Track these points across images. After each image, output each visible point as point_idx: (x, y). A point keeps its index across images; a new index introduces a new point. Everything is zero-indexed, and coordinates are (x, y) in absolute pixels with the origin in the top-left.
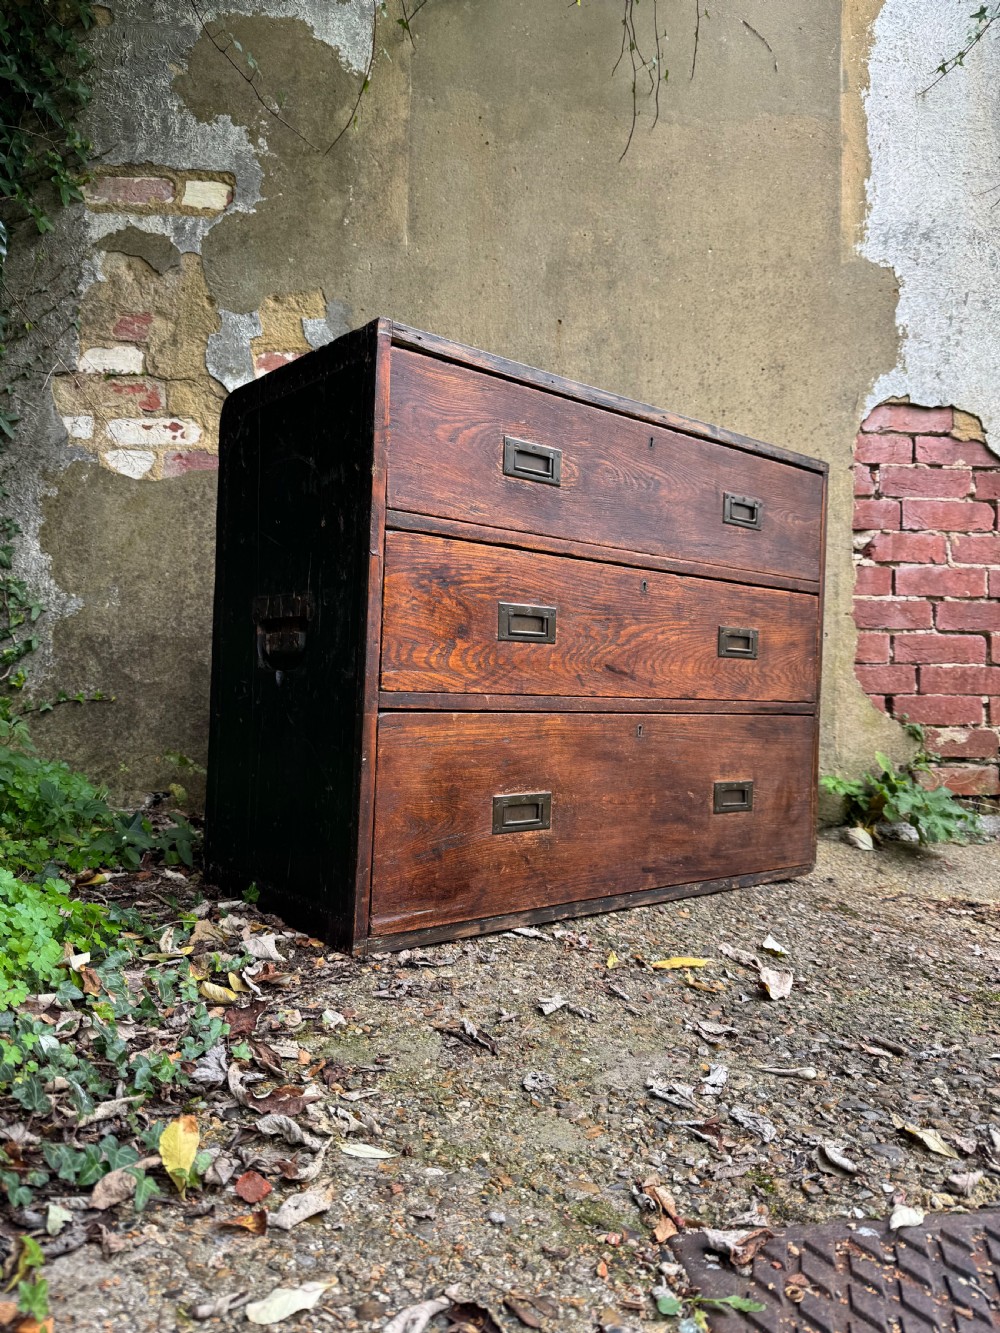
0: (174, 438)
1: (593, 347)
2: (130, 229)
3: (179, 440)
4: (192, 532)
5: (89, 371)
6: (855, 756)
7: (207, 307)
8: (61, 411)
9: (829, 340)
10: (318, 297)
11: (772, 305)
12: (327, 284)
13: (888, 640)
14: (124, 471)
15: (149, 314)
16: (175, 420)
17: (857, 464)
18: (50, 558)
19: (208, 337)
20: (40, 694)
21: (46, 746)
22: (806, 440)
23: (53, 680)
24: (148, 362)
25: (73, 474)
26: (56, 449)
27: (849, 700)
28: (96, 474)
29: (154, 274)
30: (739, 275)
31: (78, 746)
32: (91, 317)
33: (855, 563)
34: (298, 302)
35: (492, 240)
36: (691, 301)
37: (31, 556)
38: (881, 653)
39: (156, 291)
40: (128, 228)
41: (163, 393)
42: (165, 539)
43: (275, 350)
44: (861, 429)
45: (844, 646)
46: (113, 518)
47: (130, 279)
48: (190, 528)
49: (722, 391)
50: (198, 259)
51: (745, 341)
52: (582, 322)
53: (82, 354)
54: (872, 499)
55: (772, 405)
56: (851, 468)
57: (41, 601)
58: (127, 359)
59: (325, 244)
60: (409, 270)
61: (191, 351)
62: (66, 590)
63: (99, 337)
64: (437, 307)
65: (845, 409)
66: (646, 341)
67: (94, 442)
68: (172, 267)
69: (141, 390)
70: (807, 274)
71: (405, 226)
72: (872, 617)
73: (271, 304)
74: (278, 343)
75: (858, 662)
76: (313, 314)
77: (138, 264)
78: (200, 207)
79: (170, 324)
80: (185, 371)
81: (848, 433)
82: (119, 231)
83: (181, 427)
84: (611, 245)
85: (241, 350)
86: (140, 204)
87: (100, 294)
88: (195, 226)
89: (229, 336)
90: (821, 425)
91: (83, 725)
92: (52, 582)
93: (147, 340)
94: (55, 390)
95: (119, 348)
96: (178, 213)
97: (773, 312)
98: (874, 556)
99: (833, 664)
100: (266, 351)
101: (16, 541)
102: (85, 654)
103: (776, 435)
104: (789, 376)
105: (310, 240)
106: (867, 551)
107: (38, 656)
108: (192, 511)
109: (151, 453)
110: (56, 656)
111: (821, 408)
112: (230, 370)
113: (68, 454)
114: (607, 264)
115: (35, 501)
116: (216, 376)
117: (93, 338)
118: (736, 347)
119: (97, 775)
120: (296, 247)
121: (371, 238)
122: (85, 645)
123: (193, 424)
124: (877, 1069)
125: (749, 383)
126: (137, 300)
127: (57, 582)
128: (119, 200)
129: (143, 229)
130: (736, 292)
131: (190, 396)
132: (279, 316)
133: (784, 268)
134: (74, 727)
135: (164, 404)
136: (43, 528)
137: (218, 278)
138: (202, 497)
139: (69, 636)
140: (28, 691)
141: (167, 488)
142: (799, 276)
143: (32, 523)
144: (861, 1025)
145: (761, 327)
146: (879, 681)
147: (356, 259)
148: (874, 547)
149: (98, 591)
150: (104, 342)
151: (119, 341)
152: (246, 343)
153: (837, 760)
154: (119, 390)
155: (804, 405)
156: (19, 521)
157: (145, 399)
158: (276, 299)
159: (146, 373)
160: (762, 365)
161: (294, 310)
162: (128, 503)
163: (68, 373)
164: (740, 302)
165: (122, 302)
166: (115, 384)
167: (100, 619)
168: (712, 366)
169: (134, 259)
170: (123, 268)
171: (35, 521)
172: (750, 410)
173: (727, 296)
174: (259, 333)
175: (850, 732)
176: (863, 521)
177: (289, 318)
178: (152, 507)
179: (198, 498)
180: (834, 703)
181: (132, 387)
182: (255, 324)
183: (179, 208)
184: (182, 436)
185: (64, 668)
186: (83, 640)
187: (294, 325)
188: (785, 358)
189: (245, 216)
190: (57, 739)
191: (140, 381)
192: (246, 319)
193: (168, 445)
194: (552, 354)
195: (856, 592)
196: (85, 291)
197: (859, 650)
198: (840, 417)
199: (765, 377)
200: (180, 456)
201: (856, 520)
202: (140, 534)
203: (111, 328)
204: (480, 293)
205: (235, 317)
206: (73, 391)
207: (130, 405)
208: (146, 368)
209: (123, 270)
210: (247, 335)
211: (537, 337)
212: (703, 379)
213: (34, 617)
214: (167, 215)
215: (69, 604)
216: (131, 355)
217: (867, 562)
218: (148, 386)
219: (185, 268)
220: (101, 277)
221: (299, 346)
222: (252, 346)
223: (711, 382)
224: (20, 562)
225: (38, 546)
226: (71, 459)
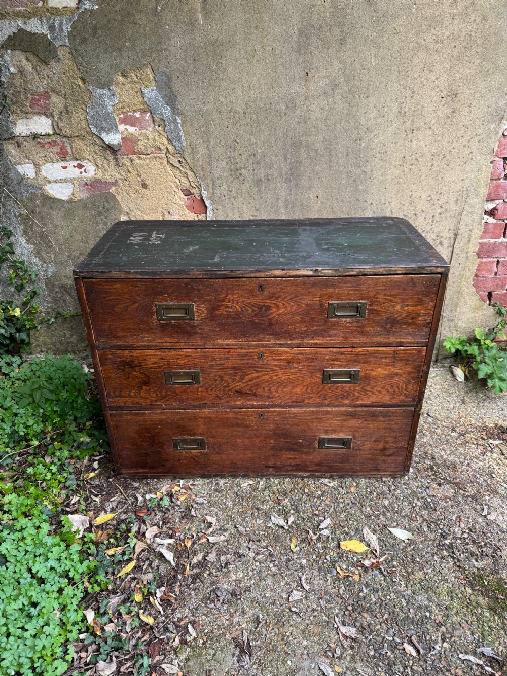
0: (81, 173)
1: (329, 91)
2: (21, 31)
3: (84, 174)
4: (103, 228)
5: (23, 135)
6: (465, 325)
7: (81, 84)
8: (14, 163)
9: (491, 71)
10: (149, 71)
11: (455, 47)
12: (153, 60)
13: (495, 264)
14: (59, 196)
15: (48, 93)
16: (79, 162)
17: (496, 159)
18: (32, 246)
19: (86, 107)
20: (47, 313)
21: (57, 336)
22: (464, 146)
23: (51, 307)
24: (55, 126)
25: (31, 200)
26: (18, 186)
27: (467, 297)
28: (43, 199)
29: (44, 64)
30: (434, 24)
31: (72, 336)
32: (14, 99)
33: (483, 221)
34: (137, 76)
35: (259, 12)
36: (398, 49)
37: (23, 247)
38: (490, 271)
39: (48, 76)
40: (19, 30)
41: (69, 145)
42: (89, 232)
43: (128, 111)
44: (503, 134)
45: (469, 270)
46: (59, 223)
47: (30, 69)
48: (101, 226)
49: (413, 116)
50: (68, 50)
51: (433, 77)
52: (322, 73)
53: (16, 124)
54: (502, 180)
55: (445, 123)
56: (491, 163)
57: (34, 269)
58: (42, 125)
59: (148, 29)
60: (205, 44)
61: (78, 116)
62: (45, 263)
63: (22, 112)
64: (225, 70)
65: (494, 121)
66: (365, 83)
67: (37, 180)
68: (53, 58)
69: (56, 145)
70: (484, 19)
71: (199, 9)
72: (488, 251)
73: (120, 79)
74: (129, 107)
75: (476, 276)
76: (148, 84)
77: (32, 58)
78: (61, 7)
79: (62, 99)
80: (78, 131)
81: (493, 140)
82: (14, 33)
83: (84, 166)
84: (343, 9)
85: (107, 115)
86: (22, 9)
87: (15, 82)
88: (61, 24)
89: (99, 105)
90: (476, 135)
91: (72, 326)
92: (37, 259)
93: (51, 111)
94: (7, 149)
95: (35, 118)
96: (48, 14)
97: (455, 54)
98: (496, 216)
99: (461, 280)
100: (122, 112)
101: (12, 238)
102: (63, 294)
103: (445, 144)
104: (460, 101)
105: (137, 26)
106: (492, 213)
107: (41, 296)
108: (100, 216)
109: (70, 184)
110: (50, 296)
111: (478, 123)
112: (103, 129)
113: (26, 188)
114: (340, 25)
115: (15, 216)
116: (96, 133)
117: (19, 112)
118: (425, 82)
119: (84, 347)
120: (129, 33)
121: (177, 21)
122: (62, 290)
123: (90, 164)
124: (406, 670)
125: (433, 108)
126: (39, 84)
127: (40, 259)
128: (8, 7)
129: (29, 30)
130: (429, 38)
131: (84, 147)
132: (127, 88)
133: (467, 15)
134: (68, 327)
135: (70, 153)
136: (24, 231)
137: (84, 64)
138: (104, 208)
139: (53, 286)
140: (41, 312)
141: (83, 205)
142: (478, 21)
143: (18, 229)
144: (410, 619)
145: (445, 65)
146: (486, 286)
147: (169, 39)
148: (497, 210)
149: (62, 263)
150: (26, 115)
151: (35, 113)
152: (110, 109)
153: (455, 327)
154: (43, 146)
155: (466, 122)
156: (11, 228)
157: (59, 150)
158: (123, 75)
159: (55, 133)
160: (442, 94)
161: (135, 82)
162: (65, 214)
163: (12, 138)
164: (432, 48)
165: (30, 87)
166: (39, 142)
167: (66, 276)
168: (409, 98)
169: (29, 54)
170: (24, 61)
171: (19, 227)
172: (430, 128)
173: (423, 43)
174: (117, 102)
175: (464, 313)
176: (493, 195)
177: (133, 88)
178: (78, 216)
179: (101, 209)
180: (458, 299)
181: (50, 143)
182: (113, 95)
183: (48, 10)
184: (85, 172)
185: (55, 301)
186: (61, 287)
187: (137, 92)
188: (458, 88)
189: (92, 11)
190: (61, 333)
191: (54, 139)
192: (106, 92)
193: (78, 178)
194: (303, 98)
195: (481, 238)
196: (5, 81)
197: (477, 270)
198: (490, 129)
199: (443, 103)
200: (86, 184)
201: (489, 195)
202: (75, 231)
203: (28, 104)
204: (254, 57)
205: (99, 92)
206: (17, 149)
207: (52, 155)
208: (54, 129)
209: (24, 63)
210: (109, 103)
211: (292, 87)
212: (401, 109)
213: (33, 277)
214: (41, 17)
215: (49, 270)
216: (44, 122)
217: (491, 220)
218: (59, 142)
219: (61, 57)
220: (12, 70)
221: (142, 108)
222: (114, 111)
223: (406, 110)
224: (18, 250)
225: (25, 241)
226: (28, 192)
